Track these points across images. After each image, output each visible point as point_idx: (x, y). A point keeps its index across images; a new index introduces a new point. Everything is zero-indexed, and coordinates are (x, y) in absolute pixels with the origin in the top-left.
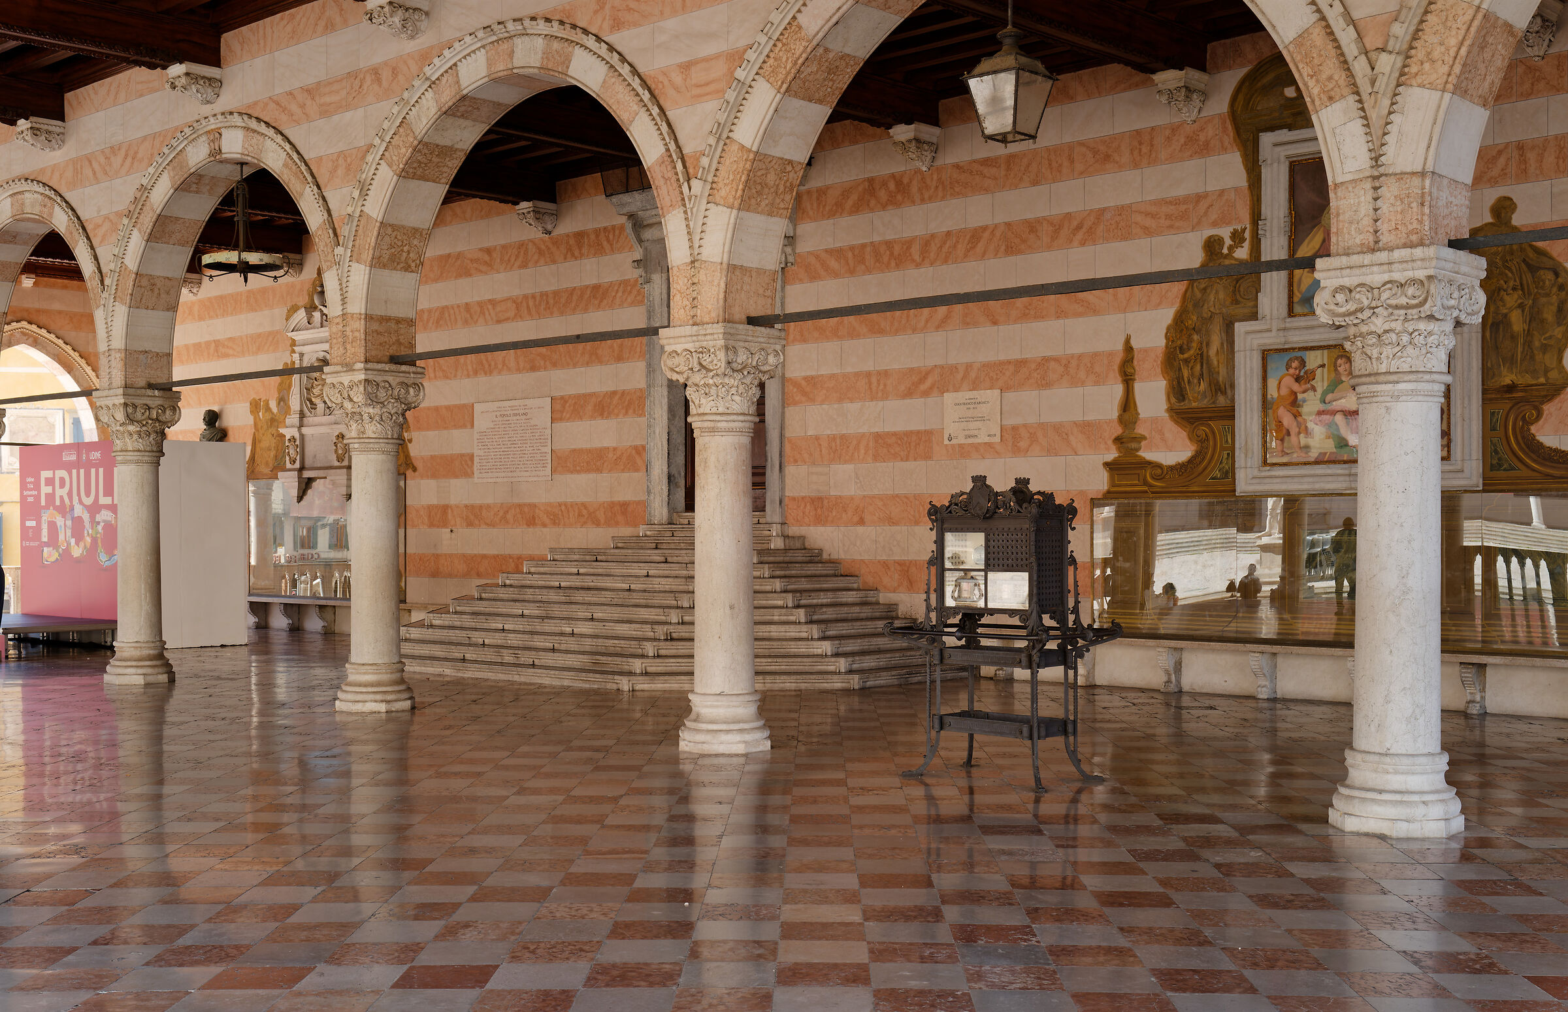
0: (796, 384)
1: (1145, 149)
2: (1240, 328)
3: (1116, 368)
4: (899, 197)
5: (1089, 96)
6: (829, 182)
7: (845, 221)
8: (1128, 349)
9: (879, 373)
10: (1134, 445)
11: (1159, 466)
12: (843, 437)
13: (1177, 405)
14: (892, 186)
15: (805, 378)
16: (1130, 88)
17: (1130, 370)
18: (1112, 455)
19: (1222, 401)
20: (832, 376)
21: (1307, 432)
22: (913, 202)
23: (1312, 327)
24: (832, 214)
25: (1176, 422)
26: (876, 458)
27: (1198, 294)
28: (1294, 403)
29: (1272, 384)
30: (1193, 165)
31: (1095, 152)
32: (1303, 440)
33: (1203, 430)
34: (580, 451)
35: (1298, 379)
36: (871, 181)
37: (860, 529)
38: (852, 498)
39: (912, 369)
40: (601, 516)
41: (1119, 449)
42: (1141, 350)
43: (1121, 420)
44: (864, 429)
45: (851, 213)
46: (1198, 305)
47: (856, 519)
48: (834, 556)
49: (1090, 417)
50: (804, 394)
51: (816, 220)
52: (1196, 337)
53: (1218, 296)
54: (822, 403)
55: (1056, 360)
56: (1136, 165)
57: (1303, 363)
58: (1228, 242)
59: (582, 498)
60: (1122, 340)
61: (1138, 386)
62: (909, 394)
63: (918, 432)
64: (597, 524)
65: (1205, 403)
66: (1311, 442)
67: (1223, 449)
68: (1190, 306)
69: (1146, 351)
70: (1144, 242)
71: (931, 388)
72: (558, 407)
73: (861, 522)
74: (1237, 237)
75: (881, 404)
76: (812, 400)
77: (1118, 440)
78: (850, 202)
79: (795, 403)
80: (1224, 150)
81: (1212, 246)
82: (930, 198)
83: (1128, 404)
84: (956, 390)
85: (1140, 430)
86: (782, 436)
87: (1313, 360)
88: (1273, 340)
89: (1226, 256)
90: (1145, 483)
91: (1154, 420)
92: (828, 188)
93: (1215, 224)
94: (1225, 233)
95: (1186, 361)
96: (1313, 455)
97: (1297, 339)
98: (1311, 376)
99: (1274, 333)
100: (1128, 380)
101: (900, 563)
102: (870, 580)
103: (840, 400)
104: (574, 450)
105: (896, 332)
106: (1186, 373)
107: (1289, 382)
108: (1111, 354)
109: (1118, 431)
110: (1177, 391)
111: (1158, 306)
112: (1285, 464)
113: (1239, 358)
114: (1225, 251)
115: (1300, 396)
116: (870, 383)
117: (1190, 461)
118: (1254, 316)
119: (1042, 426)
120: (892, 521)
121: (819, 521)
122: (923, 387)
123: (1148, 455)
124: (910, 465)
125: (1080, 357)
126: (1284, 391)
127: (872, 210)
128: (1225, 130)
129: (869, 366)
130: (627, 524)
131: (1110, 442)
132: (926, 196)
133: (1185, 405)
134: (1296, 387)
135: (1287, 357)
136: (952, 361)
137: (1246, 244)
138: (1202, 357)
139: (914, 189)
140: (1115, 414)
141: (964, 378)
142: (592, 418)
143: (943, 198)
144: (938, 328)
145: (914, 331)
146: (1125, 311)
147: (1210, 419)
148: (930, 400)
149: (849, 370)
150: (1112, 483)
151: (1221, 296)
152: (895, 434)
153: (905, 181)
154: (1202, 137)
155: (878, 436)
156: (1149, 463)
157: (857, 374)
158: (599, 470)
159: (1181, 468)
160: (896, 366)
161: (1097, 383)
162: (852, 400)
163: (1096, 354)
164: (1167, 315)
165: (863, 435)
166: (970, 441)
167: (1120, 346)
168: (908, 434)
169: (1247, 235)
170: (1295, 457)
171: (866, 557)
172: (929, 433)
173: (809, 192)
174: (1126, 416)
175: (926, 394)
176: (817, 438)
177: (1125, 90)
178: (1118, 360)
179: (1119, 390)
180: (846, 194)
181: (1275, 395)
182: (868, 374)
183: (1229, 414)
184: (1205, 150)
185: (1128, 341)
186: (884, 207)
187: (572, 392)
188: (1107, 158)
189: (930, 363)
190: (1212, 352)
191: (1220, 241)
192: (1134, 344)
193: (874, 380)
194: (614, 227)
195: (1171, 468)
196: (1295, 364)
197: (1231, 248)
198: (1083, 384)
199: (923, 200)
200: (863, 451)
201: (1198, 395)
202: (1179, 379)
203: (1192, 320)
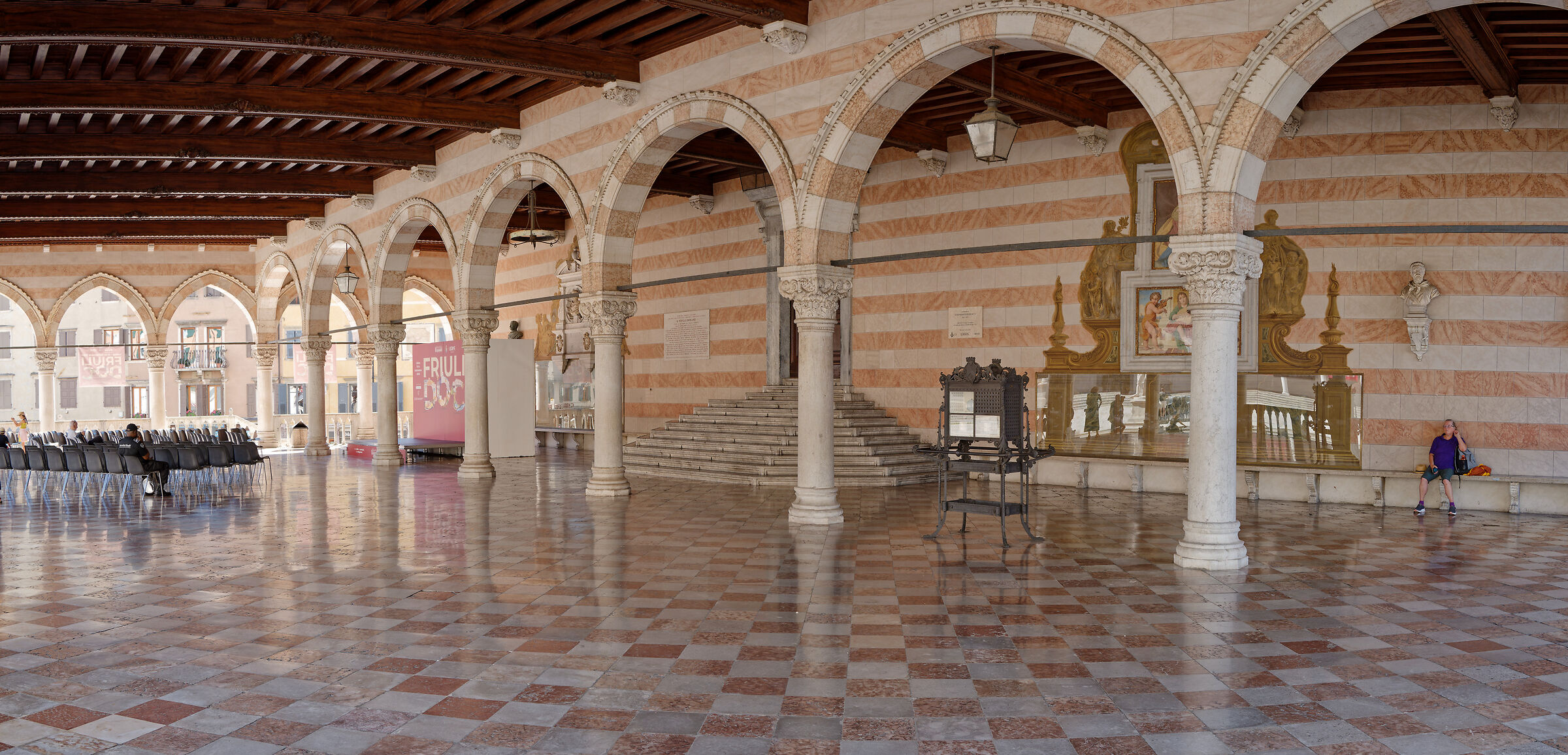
0: (859, 301)
1: (1070, 169)
2: (1124, 274)
3: (1051, 295)
4: (923, 192)
5: (1037, 138)
6: (880, 182)
7: (890, 205)
8: (1059, 284)
9: (910, 295)
10: (1061, 341)
11: (1077, 354)
12: (888, 334)
13: (1087, 319)
14: (918, 185)
15: (865, 298)
16: (1062, 134)
17: (1059, 297)
18: (1048, 347)
19: (1113, 317)
20: (881, 297)
21: (1162, 337)
22: (931, 195)
23: (1166, 276)
24: (882, 201)
25: (1086, 328)
26: (907, 346)
27: (1100, 254)
28: (1154, 318)
29: (1142, 307)
30: (1098, 180)
31: (1041, 170)
32: (1159, 341)
33: (1101, 333)
34: (727, 342)
35: (1157, 306)
36: (905, 182)
37: (897, 389)
38: (893, 371)
39: (930, 293)
40: (739, 380)
41: (1052, 343)
42: (1066, 285)
43: (1054, 326)
44: (900, 329)
45: (893, 200)
46: (1100, 260)
47: (895, 383)
48: (882, 406)
49: (1036, 324)
50: (864, 307)
51: (871, 204)
52: (1098, 279)
53: (1111, 256)
54: (875, 313)
55: (1016, 289)
56: (1065, 178)
57: (1160, 296)
58: (1118, 225)
59: (728, 370)
60: (1055, 279)
61: (1064, 306)
62: (927, 308)
63: (933, 331)
64: (737, 385)
65: (1103, 317)
66: (1163, 342)
67: (1113, 345)
68: (1095, 261)
70: (1069, 223)
71: (941, 305)
72: (714, 315)
73: (898, 385)
74: (1123, 222)
75: (910, 314)
76: (869, 311)
77: (1052, 338)
78: (893, 195)
79: (859, 313)
80: (1117, 172)
81: (1108, 226)
82: (941, 193)
83: (1058, 317)
84: (956, 306)
85: (1065, 332)
86: (850, 333)
87: (1165, 294)
88: (1142, 282)
89: (1116, 233)
90: (1068, 364)
91: (1073, 327)
92: (879, 186)
93: (1110, 214)
94: (1116, 219)
95: (1093, 293)
96: (1165, 350)
97: (1157, 282)
98: (1164, 304)
99: (1143, 279)
100: (1058, 303)
101: (921, 410)
102: (903, 420)
103: (886, 311)
104: (723, 341)
105: (921, 271)
106: (1092, 300)
107: (1151, 307)
108: (1048, 287)
109: (1052, 333)
110: (1087, 310)
111: (1076, 260)
112: (1149, 355)
113: (1123, 292)
114: (1116, 230)
115: (1158, 315)
116: (904, 301)
117: (1094, 351)
118: (1132, 268)
119: (1007, 329)
120: (916, 385)
121: (873, 384)
122: (936, 304)
123: (1069, 347)
124: (928, 351)
125: (1030, 288)
126: (1149, 312)
127: (906, 199)
128: (1117, 161)
129: (904, 292)
130: (755, 385)
131: (1047, 339)
132: (939, 191)
133: (1091, 319)
134: (1155, 310)
135: (1151, 292)
136: (953, 289)
137: (1128, 227)
138: (1102, 291)
139: (932, 187)
140: (1051, 323)
141: (961, 299)
142: (734, 321)
143: (949, 193)
144: (945, 269)
145: (931, 270)
146: (1057, 262)
147: (1106, 327)
148: (940, 312)
149: (891, 293)
150: (1049, 364)
151: (1113, 255)
152: (919, 332)
153: (926, 182)
154: (1104, 165)
155: (908, 333)
156: (1071, 352)
157: (896, 296)
158: (738, 353)
159: (1089, 355)
160: (920, 291)
161: (1040, 304)
162: (893, 311)
163: (1039, 287)
164: (1082, 265)
165: (900, 332)
166: (964, 337)
167: (1054, 283)
168: (927, 332)
169: (1129, 221)
170: (1154, 350)
171: (901, 406)
172: (940, 332)
173: (868, 188)
174: (1057, 324)
175: (938, 308)
176: (872, 334)
177: (1058, 136)
178: (1053, 290)
179: (1053, 308)
180: (890, 189)
181: (1144, 314)
182: (903, 296)
183: (1117, 324)
184: (1105, 172)
185: (1058, 280)
186: (913, 197)
187: (723, 306)
188: (1048, 173)
189: (941, 289)
190: (1108, 288)
191: (1113, 224)
192: (1062, 281)
193: (906, 299)
194: (748, 209)
195: (1083, 355)
196: (1155, 297)
197: (1119, 228)
198: (1032, 305)
199: (937, 194)
200: (899, 342)
201: (1099, 313)
202: (1088, 303)
203: (1096, 269)
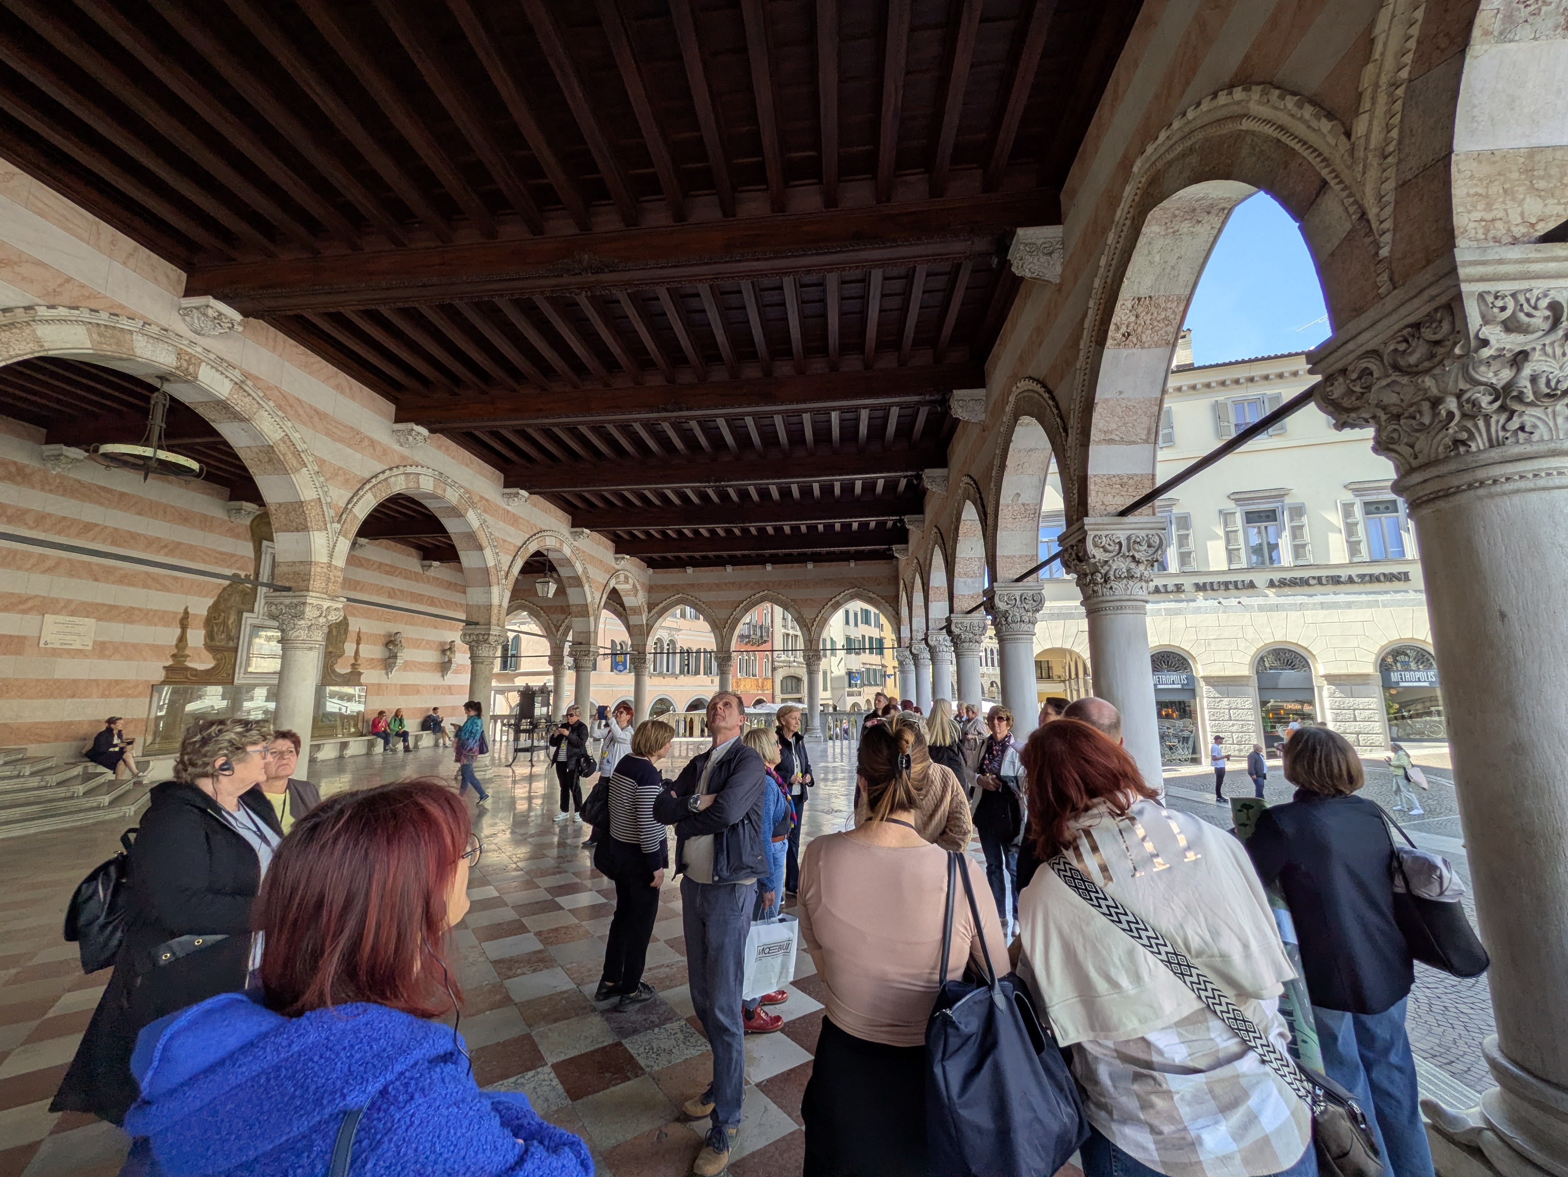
3: (178, 620)
5: (180, 486)
8: (186, 612)
10: (183, 659)
11: (196, 670)
13: (209, 643)
14: (13, 469)
17: (186, 623)
18: (170, 663)
19: (231, 643)
22: (33, 487)
25: (208, 650)
27: (227, 596)
31: (180, 514)
33: (220, 655)
39: (13, 594)
41: (174, 660)
42: (193, 614)
43: (177, 646)
46: (225, 600)
52: (222, 614)
53: (236, 599)
55: (140, 610)
56: (202, 529)
60: (184, 607)
61: (189, 631)
63: (11, 636)
65: (223, 644)
67: (229, 664)
68: (221, 600)
69: (196, 615)
71: (30, 609)
77: (174, 656)
82: (51, 491)
83: (182, 639)
84: (54, 614)
85: (187, 652)
88: (257, 622)
90: (187, 678)
91: (196, 648)
93: (238, 569)
95: (216, 624)
97: (267, 623)
99: (259, 619)
100: (184, 627)
106: (215, 629)
108: (176, 613)
109: (175, 651)
110: (210, 636)
111: (205, 596)
113: (243, 626)
117: (212, 668)
118: (252, 611)
119: (125, 644)
122: (21, 607)
123: (190, 664)
125: (156, 611)
128: (247, 532)
131: (169, 656)
133: (213, 643)
135: (261, 629)
136: (53, 595)
138: (224, 623)
140: (174, 643)
141: (64, 607)
143: (63, 495)
144: (44, 572)
145: (19, 569)
146: (186, 594)
147: (225, 650)
148: (27, 617)
150: (167, 677)
153: (29, 471)
154: (237, 531)
156: (191, 668)
159: (207, 672)
161: (165, 626)
163: (165, 612)
166: (63, 647)
167: (182, 610)
172: (23, 639)
174: (180, 644)
175: (24, 612)
178: (180, 616)
179: (178, 631)
183: (235, 649)
184: (237, 536)
185: (186, 609)
188: (186, 519)
189: (32, 592)
190: (230, 622)
192: (189, 610)
195: (202, 671)
198: (156, 625)
199: (42, 489)
201: (221, 640)
202: (212, 631)
203: (222, 607)
